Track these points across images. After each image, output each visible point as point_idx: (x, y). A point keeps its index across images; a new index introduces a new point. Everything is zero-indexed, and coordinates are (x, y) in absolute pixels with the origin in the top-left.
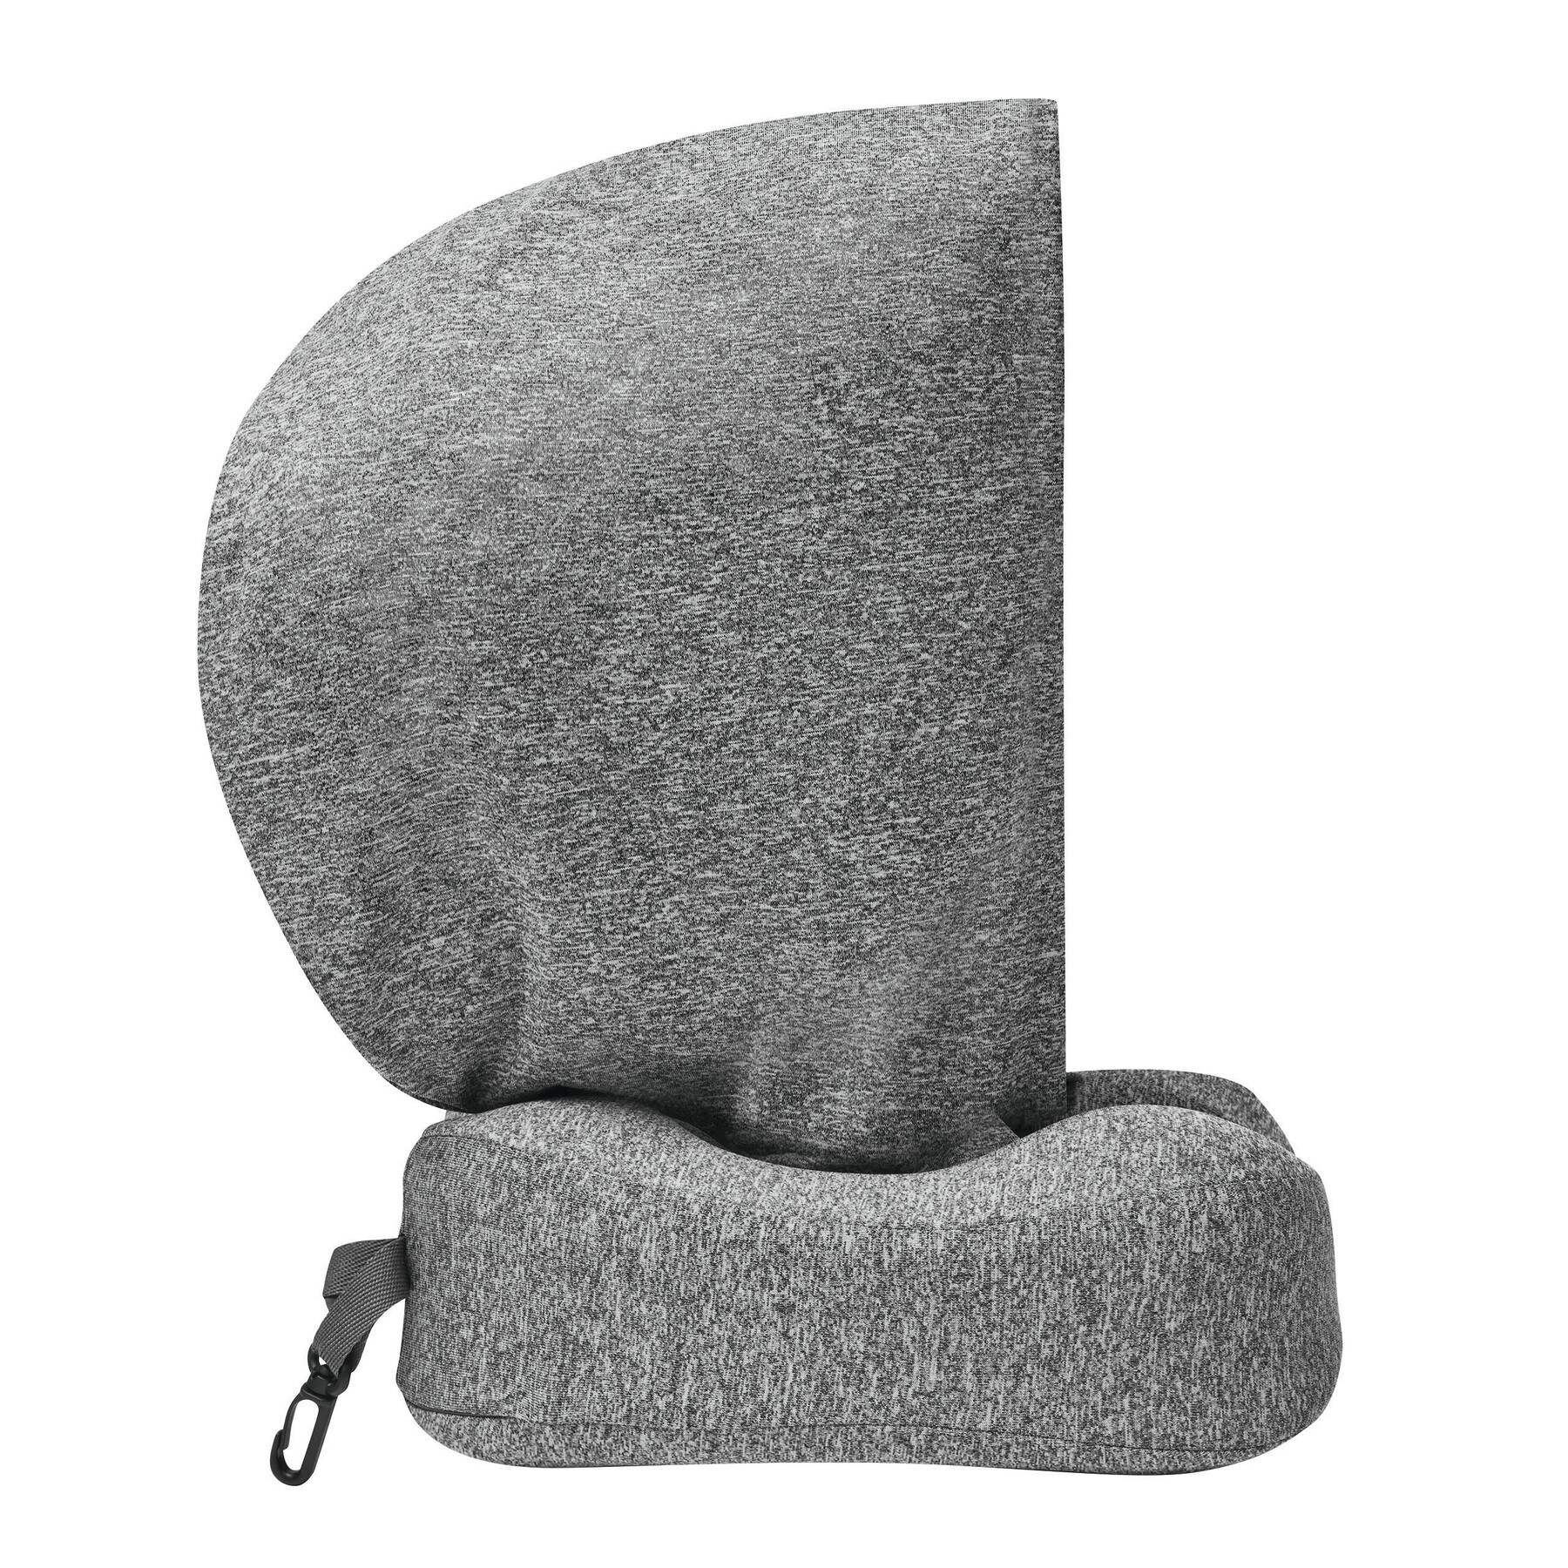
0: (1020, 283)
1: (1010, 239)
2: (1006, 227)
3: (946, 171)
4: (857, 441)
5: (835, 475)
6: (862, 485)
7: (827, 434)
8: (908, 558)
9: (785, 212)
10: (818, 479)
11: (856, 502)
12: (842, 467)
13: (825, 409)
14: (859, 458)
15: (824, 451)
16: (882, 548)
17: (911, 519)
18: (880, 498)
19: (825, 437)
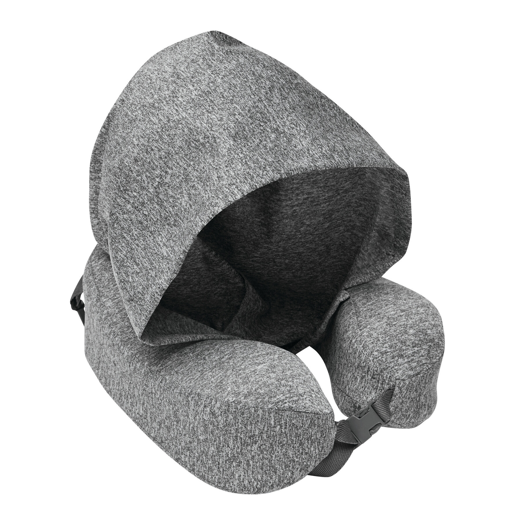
0: (221, 197)
1: (234, 184)
2: (238, 181)
3: (248, 153)
4: (156, 200)
5: (143, 203)
6: (147, 213)
7: (151, 190)
8: (137, 245)
9: (203, 123)
10: (138, 199)
11: (141, 216)
12: (147, 203)
13: (157, 183)
14: (153, 206)
15: (146, 194)
16: (134, 235)
17: (148, 236)
18: (147, 222)
19: (150, 191)
